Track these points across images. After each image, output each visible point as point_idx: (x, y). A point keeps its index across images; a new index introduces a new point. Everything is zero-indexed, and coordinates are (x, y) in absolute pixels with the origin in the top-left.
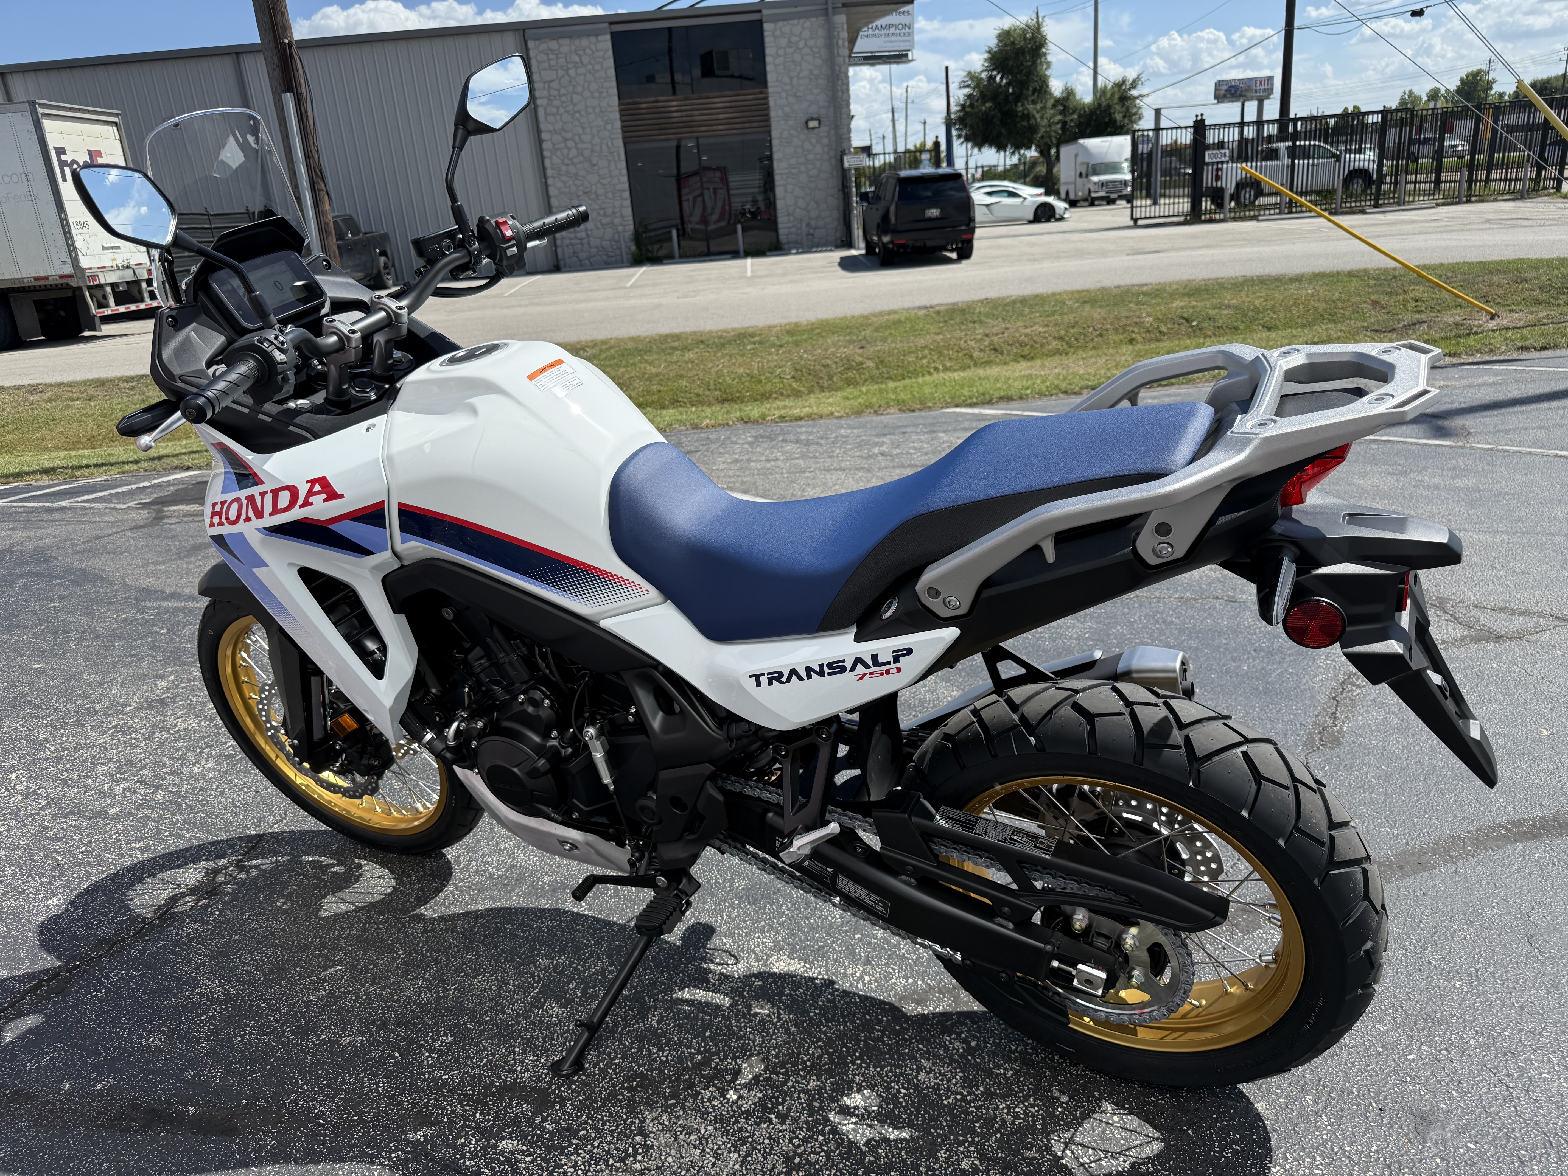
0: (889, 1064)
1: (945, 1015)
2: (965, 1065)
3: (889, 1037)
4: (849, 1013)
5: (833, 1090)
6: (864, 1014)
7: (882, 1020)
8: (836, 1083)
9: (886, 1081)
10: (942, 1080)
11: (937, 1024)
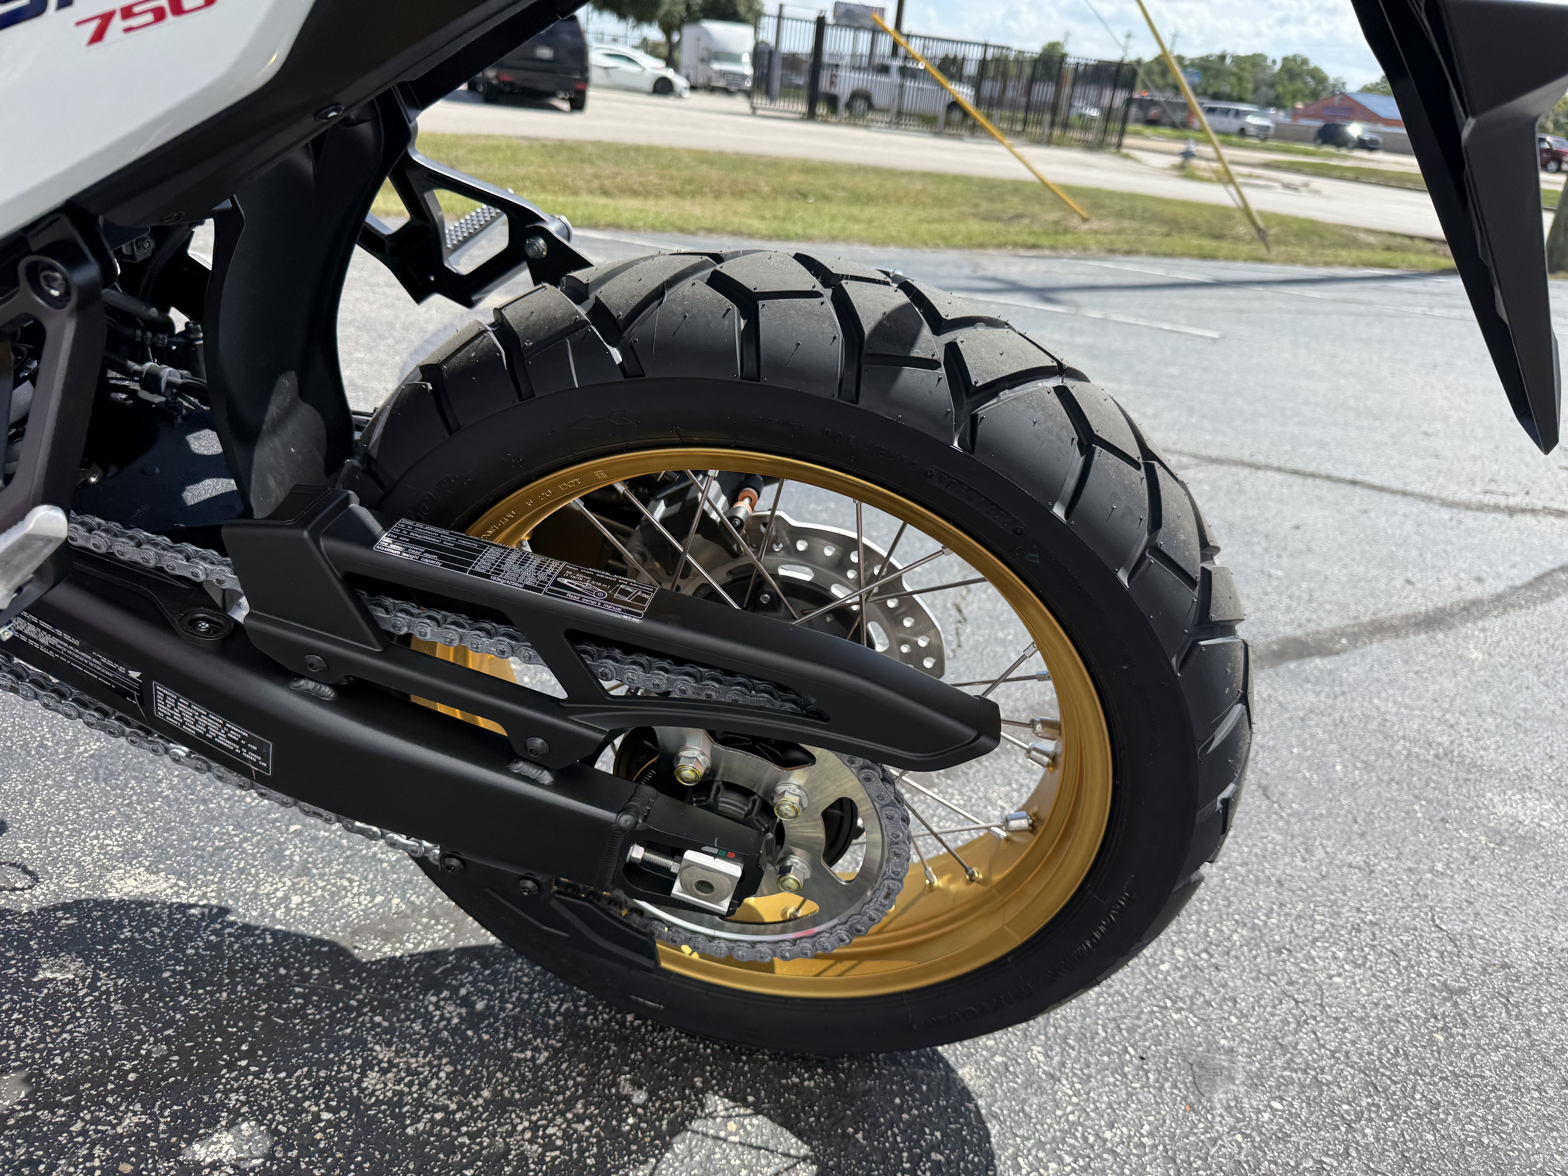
0: (309, 1063)
1: (435, 956)
2: (459, 1048)
3: (318, 1007)
4: (246, 966)
5: (172, 1131)
6: (276, 966)
7: (309, 975)
8: (185, 1115)
9: (293, 1099)
10: (410, 1085)
11: (416, 974)
